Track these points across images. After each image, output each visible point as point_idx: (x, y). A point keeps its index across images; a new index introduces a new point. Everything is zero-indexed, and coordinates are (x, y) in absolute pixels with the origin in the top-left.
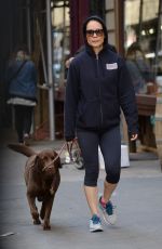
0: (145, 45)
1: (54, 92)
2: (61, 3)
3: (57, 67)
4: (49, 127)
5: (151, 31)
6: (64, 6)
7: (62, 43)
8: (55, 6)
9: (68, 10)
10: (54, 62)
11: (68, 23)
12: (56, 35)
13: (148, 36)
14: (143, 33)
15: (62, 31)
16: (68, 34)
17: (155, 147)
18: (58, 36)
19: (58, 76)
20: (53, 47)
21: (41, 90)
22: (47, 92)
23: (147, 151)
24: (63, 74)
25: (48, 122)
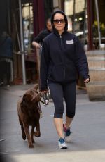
0: (77, 27)
1: (25, 56)
2: (28, 4)
3: (26, 41)
4: (22, 77)
5: (81, 19)
6: (29, 6)
7: (29, 27)
8: (24, 6)
9: (31, 8)
10: (24, 38)
11: (32, 16)
12: (25, 23)
13: (79, 22)
14: (76, 20)
15: (28, 20)
16: (32, 22)
17: (85, 86)
18: (26, 24)
19: (27, 47)
20: (23, 30)
21: (17, 55)
22: (21, 56)
23: (80, 89)
24: (30, 45)
25: (22, 74)
